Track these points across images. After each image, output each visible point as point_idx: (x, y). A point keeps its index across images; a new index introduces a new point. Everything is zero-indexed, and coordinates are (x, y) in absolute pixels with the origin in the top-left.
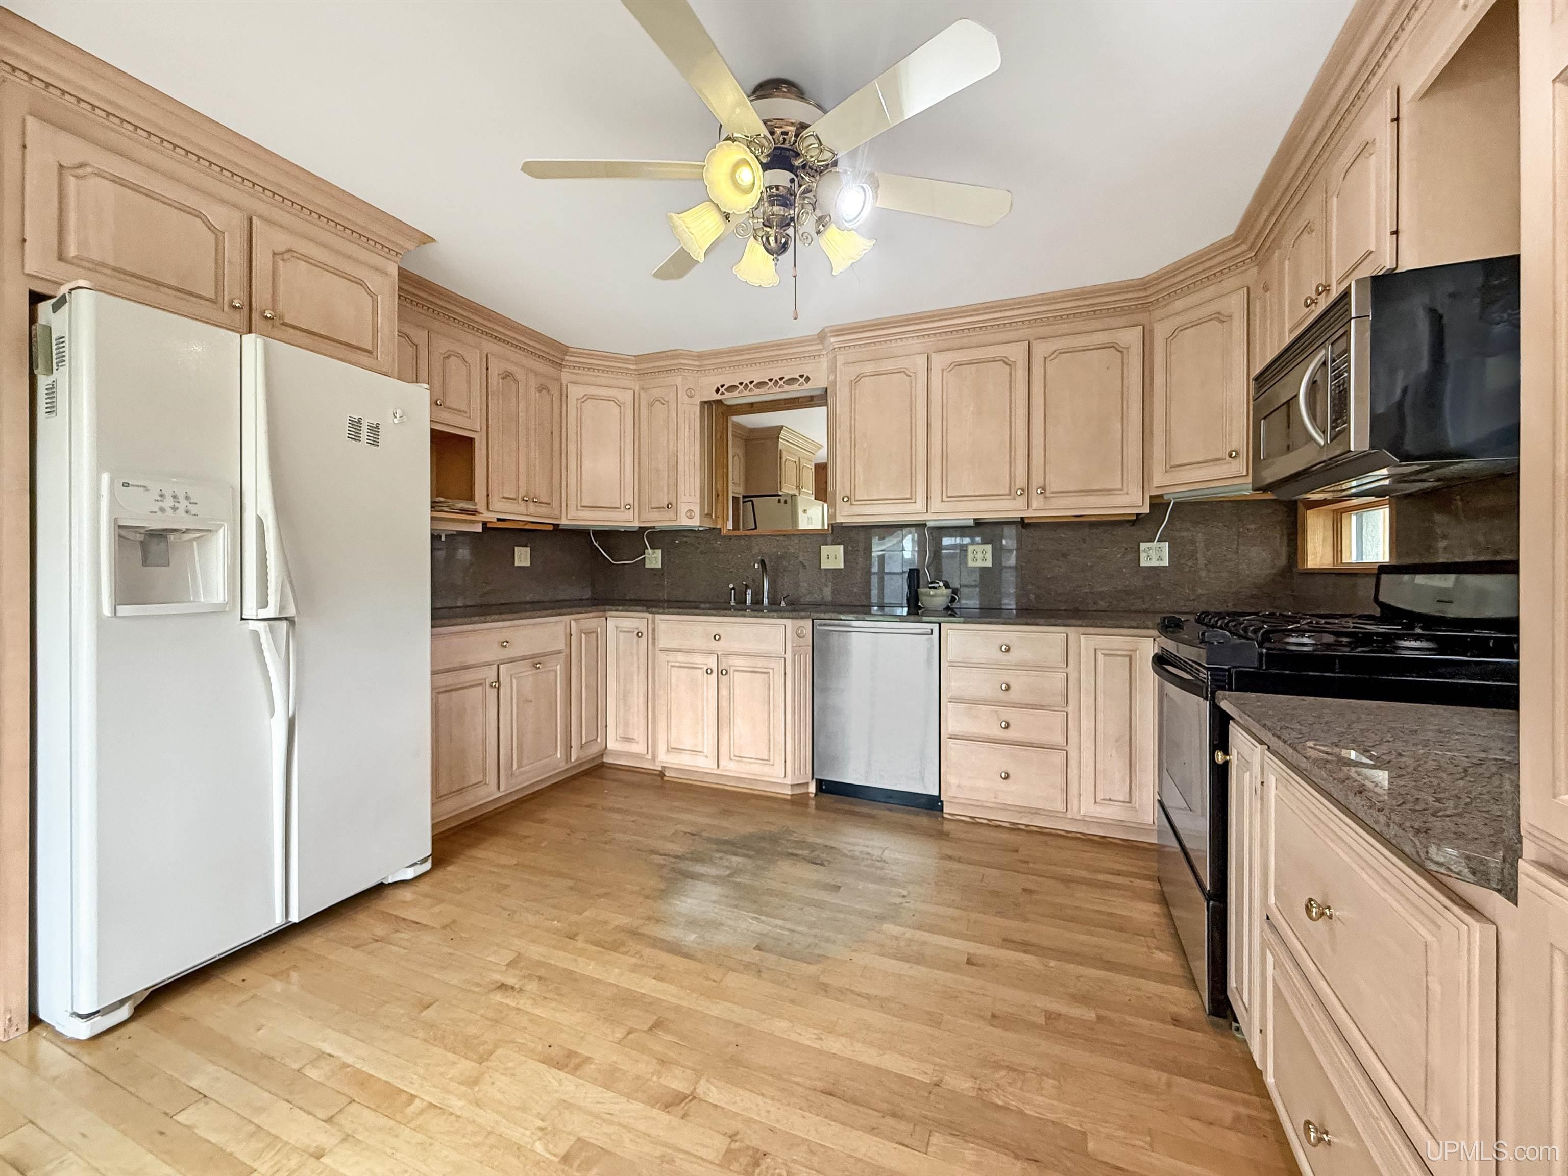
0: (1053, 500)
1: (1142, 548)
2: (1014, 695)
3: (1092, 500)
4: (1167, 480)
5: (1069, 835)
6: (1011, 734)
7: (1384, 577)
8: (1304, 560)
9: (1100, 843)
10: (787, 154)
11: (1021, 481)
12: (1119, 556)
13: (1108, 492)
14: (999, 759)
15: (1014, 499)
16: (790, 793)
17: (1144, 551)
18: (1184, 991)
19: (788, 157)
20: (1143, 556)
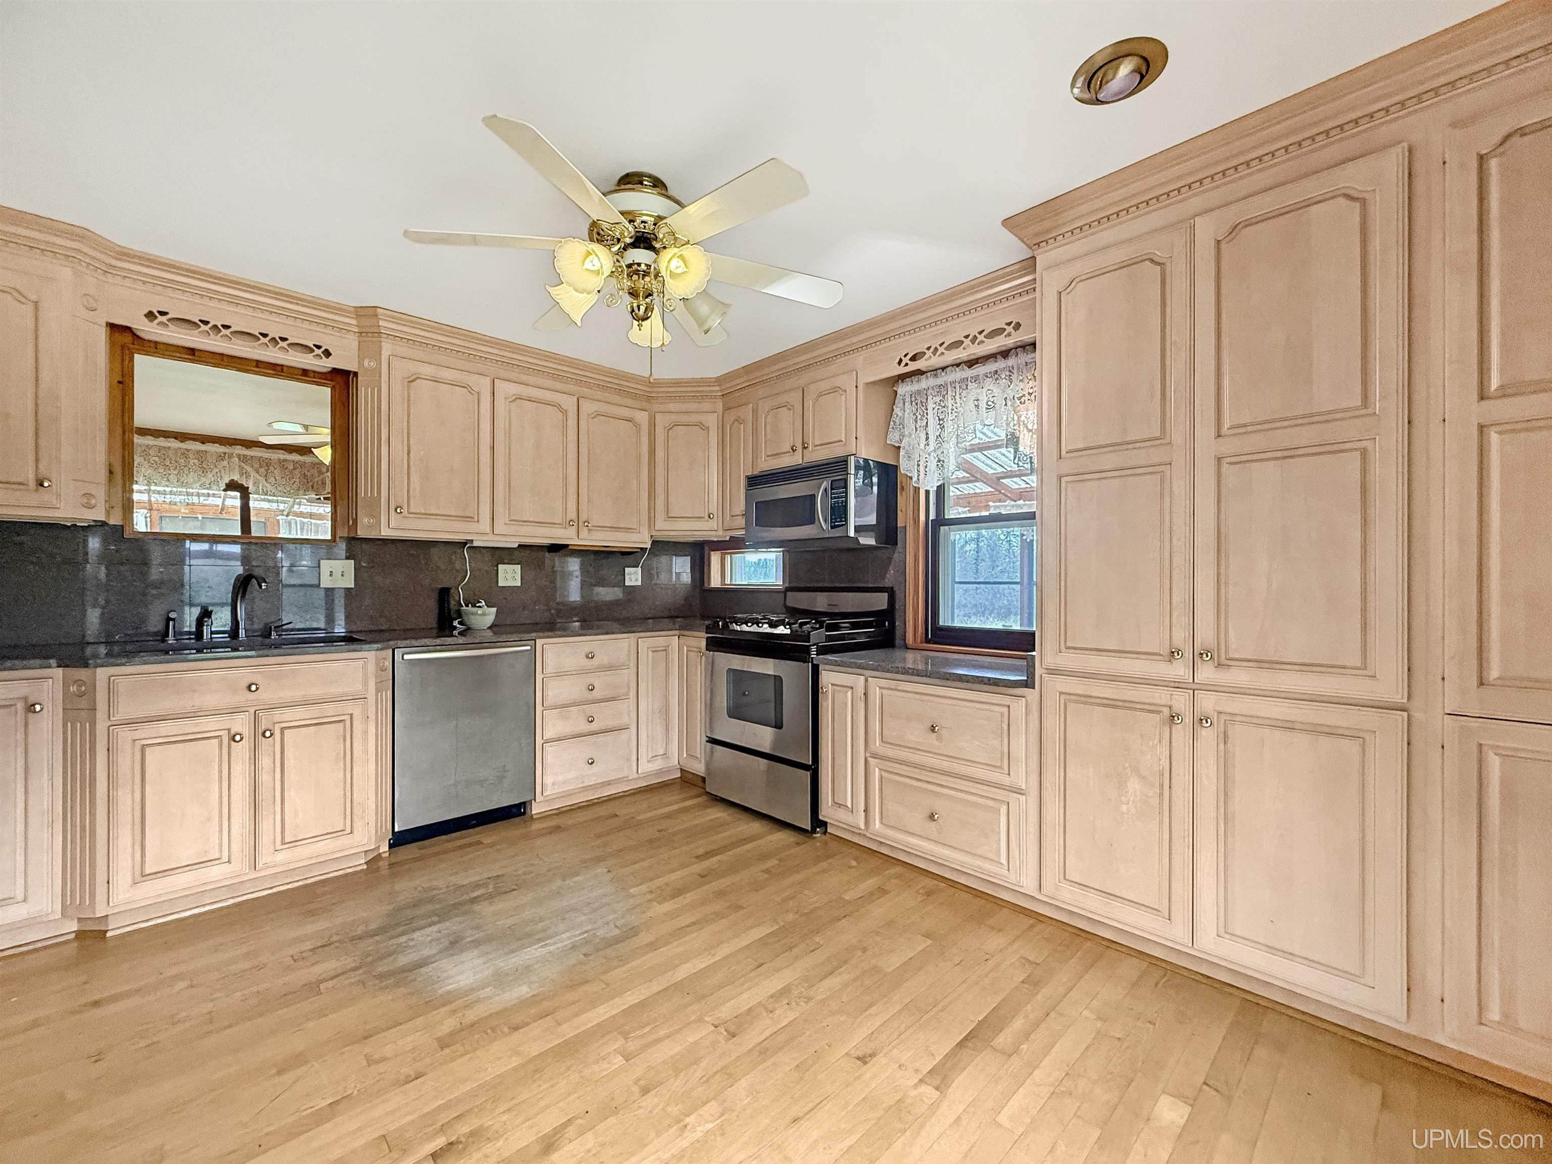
0: (594, 533)
1: (626, 572)
2: (597, 694)
3: (619, 536)
4: (667, 526)
5: (627, 793)
6: (595, 726)
7: (789, 594)
8: (709, 584)
9: (647, 791)
10: (649, 236)
11: (572, 515)
12: (613, 577)
13: (628, 530)
14: (582, 750)
15: (566, 528)
16: (363, 861)
17: (628, 574)
18: (778, 834)
19: (649, 239)
20: (627, 577)
